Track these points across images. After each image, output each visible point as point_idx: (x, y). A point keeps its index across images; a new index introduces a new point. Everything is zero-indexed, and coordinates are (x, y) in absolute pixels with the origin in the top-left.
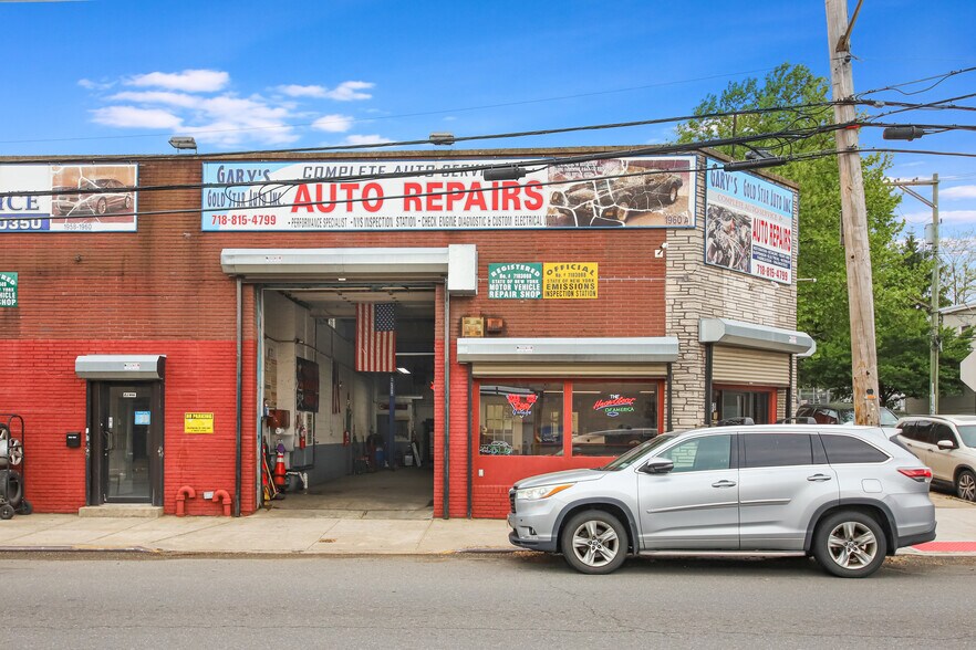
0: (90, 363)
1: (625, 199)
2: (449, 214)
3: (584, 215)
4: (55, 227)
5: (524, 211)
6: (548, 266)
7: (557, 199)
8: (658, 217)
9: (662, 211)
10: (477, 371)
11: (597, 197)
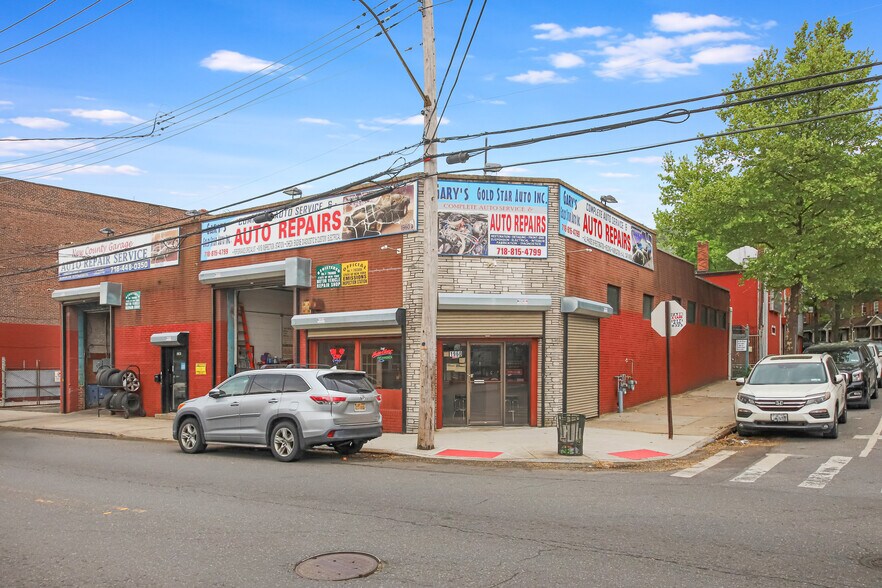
0: (156, 337)
1: (381, 217)
2: (299, 238)
3: (360, 230)
4: (152, 266)
5: (333, 231)
6: (344, 265)
7: (347, 222)
8: (397, 228)
9: (399, 222)
10: (310, 335)
11: (367, 217)
